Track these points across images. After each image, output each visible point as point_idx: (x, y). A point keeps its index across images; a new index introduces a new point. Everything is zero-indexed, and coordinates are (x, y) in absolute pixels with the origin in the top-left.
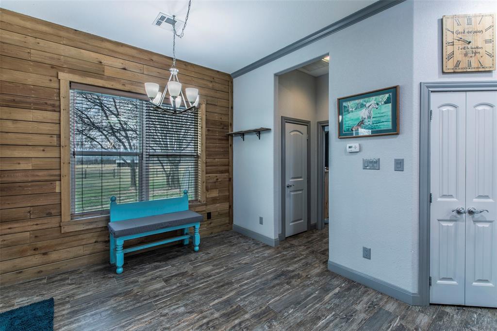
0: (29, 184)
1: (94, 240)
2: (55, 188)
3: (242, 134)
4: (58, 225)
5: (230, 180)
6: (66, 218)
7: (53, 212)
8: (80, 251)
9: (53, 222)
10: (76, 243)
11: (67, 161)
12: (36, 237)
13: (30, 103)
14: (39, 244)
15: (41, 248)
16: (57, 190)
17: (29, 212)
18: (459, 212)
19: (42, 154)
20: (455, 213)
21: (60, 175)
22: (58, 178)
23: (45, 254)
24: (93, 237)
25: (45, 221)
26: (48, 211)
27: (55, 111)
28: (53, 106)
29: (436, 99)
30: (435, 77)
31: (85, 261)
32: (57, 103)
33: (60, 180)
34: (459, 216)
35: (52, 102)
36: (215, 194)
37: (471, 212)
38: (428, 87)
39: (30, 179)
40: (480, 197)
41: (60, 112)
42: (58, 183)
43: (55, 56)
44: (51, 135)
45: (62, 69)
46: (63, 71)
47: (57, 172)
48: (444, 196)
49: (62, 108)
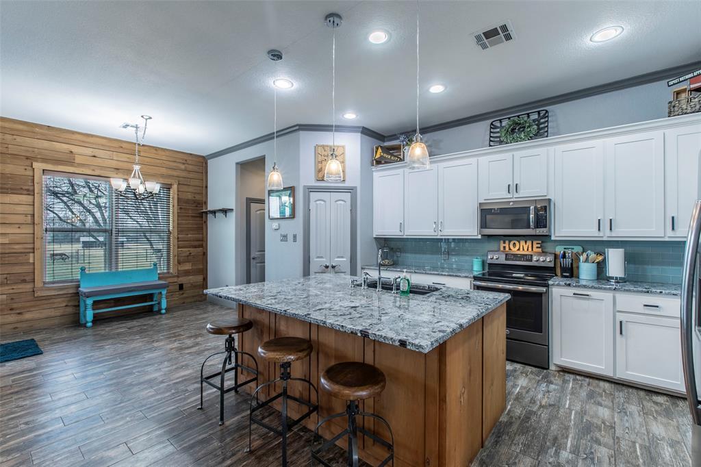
0: (7, 255)
1: (64, 304)
2: (29, 259)
3: (214, 212)
4: (31, 290)
5: (205, 254)
6: (38, 284)
7: (27, 278)
8: (52, 313)
9: (29, 287)
10: (45, 306)
11: (39, 236)
12: (12, 299)
13: (7, 189)
14: (15, 306)
15: (16, 309)
16: (31, 261)
17: (6, 278)
18: (327, 267)
19: (18, 231)
20: (324, 268)
21: (34, 249)
22: (32, 250)
23: (19, 314)
24: (63, 301)
25: (20, 286)
26: (23, 278)
27: (29, 194)
28: (28, 190)
29: (314, 196)
30: (313, 183)
31: (56, 321)
32: (31, 188)
33: (34, 253)
34: (326, 270)
35: (27, 188)
36: (188, 267)
37: (333, 267)
38: (309, 189)
39: (7, 251)
40: (338, 257)
41: (34, 195)
42: (31, 255)
43: (30, 149)
44: (26, 215)
45: (36, 159)
46: (37, 161)
47: (31, 246)
48: (318, 257)
49: (36, 192)
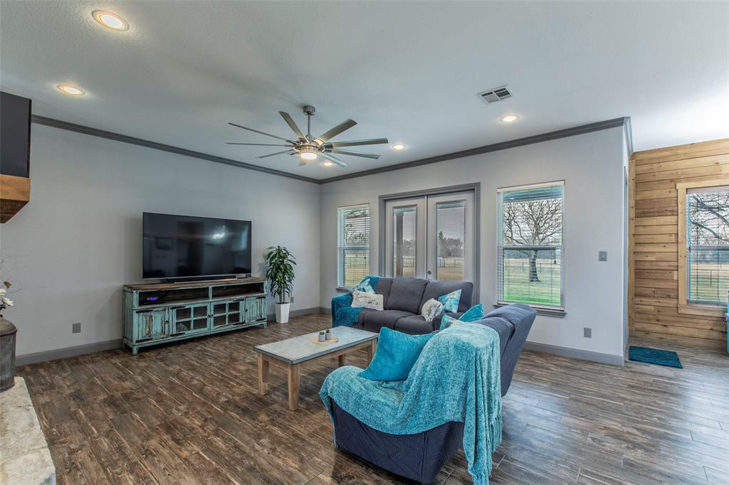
0: (654, 271)
1: (710, 327)
2: (673, 277)
4: (675, 306)
6: (682, 302)
7: (672, 294)
8: (695, 333)
9: (672, 302)
10: (690, 325)
11: (683, 255)
12: (659, 311)
13: (654, 212)
14: (660, 318)
15: (662, 321)
16: (675, 278)
17: (654, 292)
19: (663, 250)
21: (678, 267)
22: (676, 268)
23: (665, 326)
24: (708, 323)
25: (665, 301)
26: (667, 294)
27: (673, 215)
28: (672, 211)
31: (700, 343)
32: (675, 209)
33: (678, 270)
35: (671, 209)
39: (655, 268)
41: (678, 215)
42: (675, 272)
43: (674, 172)
44: (671, 235)
45: (679, 180)
46: (680, 182)
47: (675, 264)
49: (679, 212)
